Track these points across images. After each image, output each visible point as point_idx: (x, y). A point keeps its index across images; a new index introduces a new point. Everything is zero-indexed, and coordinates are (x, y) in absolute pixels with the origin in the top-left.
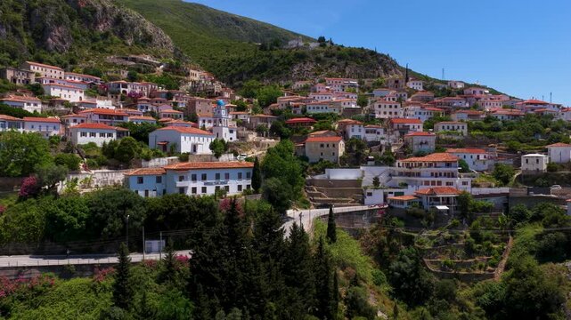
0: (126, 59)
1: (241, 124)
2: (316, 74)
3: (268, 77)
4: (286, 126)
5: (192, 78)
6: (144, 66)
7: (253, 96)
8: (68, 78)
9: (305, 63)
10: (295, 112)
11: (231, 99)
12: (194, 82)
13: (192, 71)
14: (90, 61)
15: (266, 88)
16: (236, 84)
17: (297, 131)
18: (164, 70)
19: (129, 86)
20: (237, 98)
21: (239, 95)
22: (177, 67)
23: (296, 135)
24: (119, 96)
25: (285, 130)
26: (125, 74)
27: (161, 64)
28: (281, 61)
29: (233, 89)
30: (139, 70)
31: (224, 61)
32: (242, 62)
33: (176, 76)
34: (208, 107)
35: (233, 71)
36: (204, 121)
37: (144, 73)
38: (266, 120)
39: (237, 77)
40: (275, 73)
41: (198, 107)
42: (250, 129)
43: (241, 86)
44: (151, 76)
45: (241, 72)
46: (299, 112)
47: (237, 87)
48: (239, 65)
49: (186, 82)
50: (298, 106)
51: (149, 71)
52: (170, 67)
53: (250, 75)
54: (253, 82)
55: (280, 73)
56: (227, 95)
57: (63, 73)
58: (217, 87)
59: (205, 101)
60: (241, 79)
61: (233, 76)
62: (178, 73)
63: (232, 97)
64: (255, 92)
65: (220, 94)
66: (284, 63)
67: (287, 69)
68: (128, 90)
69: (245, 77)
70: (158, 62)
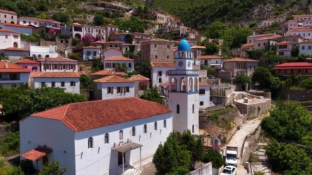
0: (97, 5)
1: (214, 73)
2: (277, 14)
3: (229, 20)
4: (274, 73)
5: (159, 21)
6: (113, 11)
7: (217, 36)
8: (21, 23)
9: (265, 4)
10: (282, 53)
11: (196, 40)
12: (161, 25)
13: (159, 15)
14: (62, 8)
15: (229, 29)
16: (200, 27)
17: (295, 82)
18: (133, 14)
19: (83, 29)
20: (203, 39)
21: (203, 36)
22: (145, 11)
23: (294, 88)
24: (70, 41)
25: (273, 79)
26: (91, 19)
27: (130, 10)
28: (241, 5)
29: (198, 30)
30: (107, 15)
31: (189, 10)
32: (205, 9)
33: (143, 20)
34: (168, 51)
35: (197, 17)
36: (160, 74)
37: (112, 17)
38: (243, 66)
39: (201, 22)
40: (235, 15)
41: (154, 51)
42: (225, 80)
43: (204, 29)
44: (118, 20)
45: (204, 17)
46: (288, 54)
47: (201, 30)
48: (202, 12)
49: (153, 25)
50: (285, 46)
51: (117, 15)
52: (139, 12)
53: (212, 19)
54: (217, 23)
55: (240, 15)
56: (192, 36)
57: (15, 17)
58: (183, 29)
59: (164, 43)
60: (204, 23)
61: (197, 21)
62: (146, 17)
63: (197, 38)
64: (220, 32)
65: (186, 36)
66: (244, 6)
67: (247, 11)
68: (82, 34)
69: (207, 21)
70: (127, 8)
